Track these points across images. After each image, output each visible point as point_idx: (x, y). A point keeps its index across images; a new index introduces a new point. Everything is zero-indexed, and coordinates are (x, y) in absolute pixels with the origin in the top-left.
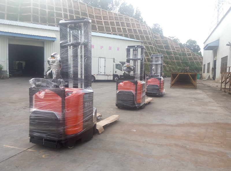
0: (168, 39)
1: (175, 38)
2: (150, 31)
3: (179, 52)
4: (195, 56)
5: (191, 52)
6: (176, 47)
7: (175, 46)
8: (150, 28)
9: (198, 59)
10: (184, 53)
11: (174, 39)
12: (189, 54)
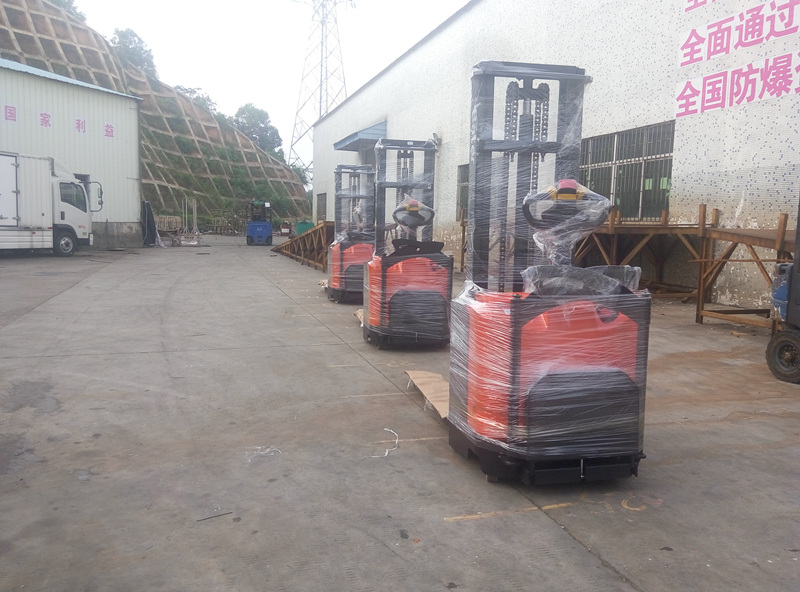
0: (179, 94)
1: (200, 93)
2: (111, 57)
3: (220, 146)
4: (269, 163)
5: (255, 151)
6: (207, 128)
7: (203, 124)
9: (278, 173)
10: (236, 149)
11: (195, 96)
12: (249, 156)
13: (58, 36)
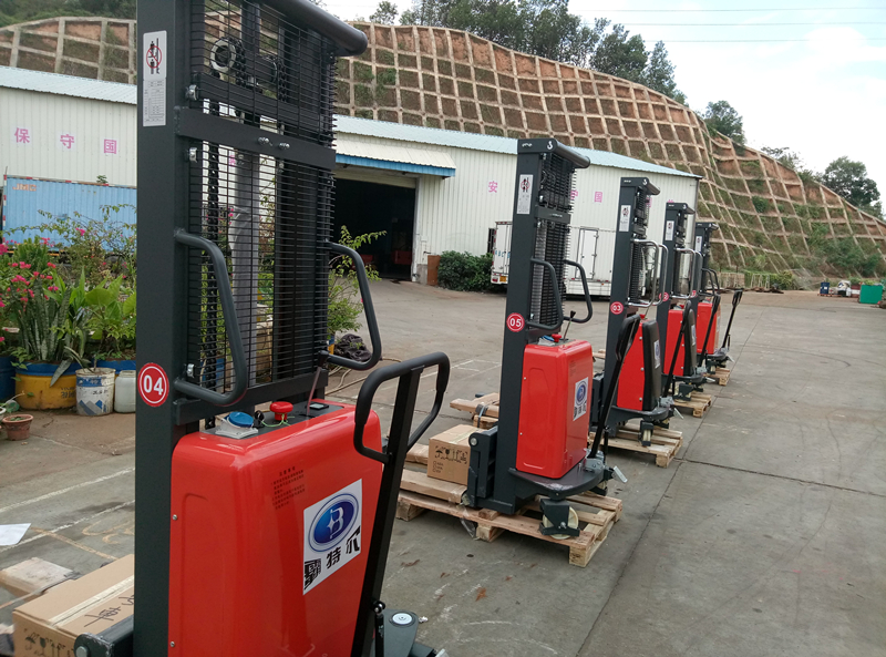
0: (762, 156)
1: (787, 153)
2: (700, 130)
3: (800, 204)
4: (858, 218)
5: (842, 206)
6: (789, 187)
7: (784, 183)
8: (698, 118)
9: (868, 229)
10: (819, 206)
11: (781, 156)
12: (833, 212)
13: (657, 118)
